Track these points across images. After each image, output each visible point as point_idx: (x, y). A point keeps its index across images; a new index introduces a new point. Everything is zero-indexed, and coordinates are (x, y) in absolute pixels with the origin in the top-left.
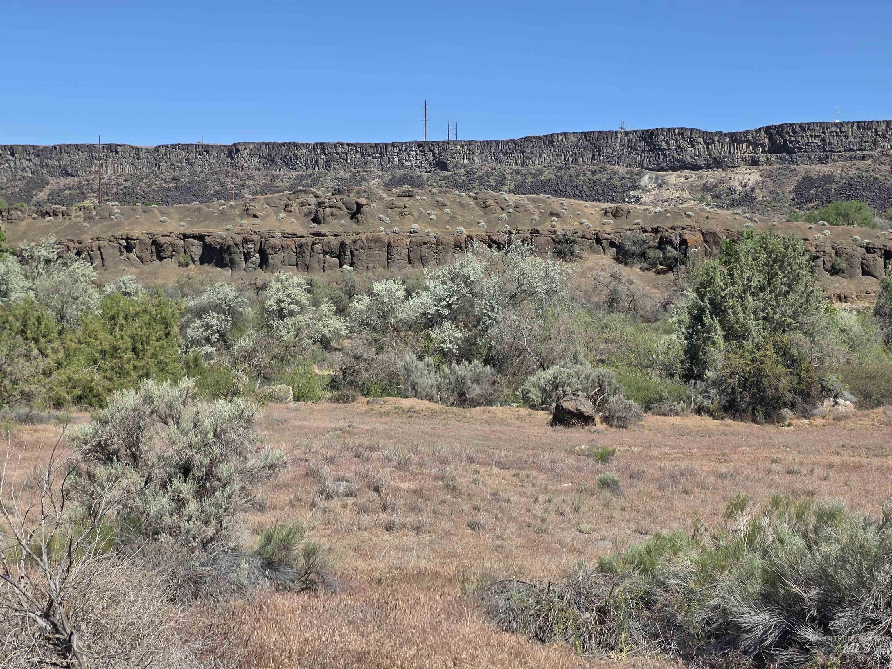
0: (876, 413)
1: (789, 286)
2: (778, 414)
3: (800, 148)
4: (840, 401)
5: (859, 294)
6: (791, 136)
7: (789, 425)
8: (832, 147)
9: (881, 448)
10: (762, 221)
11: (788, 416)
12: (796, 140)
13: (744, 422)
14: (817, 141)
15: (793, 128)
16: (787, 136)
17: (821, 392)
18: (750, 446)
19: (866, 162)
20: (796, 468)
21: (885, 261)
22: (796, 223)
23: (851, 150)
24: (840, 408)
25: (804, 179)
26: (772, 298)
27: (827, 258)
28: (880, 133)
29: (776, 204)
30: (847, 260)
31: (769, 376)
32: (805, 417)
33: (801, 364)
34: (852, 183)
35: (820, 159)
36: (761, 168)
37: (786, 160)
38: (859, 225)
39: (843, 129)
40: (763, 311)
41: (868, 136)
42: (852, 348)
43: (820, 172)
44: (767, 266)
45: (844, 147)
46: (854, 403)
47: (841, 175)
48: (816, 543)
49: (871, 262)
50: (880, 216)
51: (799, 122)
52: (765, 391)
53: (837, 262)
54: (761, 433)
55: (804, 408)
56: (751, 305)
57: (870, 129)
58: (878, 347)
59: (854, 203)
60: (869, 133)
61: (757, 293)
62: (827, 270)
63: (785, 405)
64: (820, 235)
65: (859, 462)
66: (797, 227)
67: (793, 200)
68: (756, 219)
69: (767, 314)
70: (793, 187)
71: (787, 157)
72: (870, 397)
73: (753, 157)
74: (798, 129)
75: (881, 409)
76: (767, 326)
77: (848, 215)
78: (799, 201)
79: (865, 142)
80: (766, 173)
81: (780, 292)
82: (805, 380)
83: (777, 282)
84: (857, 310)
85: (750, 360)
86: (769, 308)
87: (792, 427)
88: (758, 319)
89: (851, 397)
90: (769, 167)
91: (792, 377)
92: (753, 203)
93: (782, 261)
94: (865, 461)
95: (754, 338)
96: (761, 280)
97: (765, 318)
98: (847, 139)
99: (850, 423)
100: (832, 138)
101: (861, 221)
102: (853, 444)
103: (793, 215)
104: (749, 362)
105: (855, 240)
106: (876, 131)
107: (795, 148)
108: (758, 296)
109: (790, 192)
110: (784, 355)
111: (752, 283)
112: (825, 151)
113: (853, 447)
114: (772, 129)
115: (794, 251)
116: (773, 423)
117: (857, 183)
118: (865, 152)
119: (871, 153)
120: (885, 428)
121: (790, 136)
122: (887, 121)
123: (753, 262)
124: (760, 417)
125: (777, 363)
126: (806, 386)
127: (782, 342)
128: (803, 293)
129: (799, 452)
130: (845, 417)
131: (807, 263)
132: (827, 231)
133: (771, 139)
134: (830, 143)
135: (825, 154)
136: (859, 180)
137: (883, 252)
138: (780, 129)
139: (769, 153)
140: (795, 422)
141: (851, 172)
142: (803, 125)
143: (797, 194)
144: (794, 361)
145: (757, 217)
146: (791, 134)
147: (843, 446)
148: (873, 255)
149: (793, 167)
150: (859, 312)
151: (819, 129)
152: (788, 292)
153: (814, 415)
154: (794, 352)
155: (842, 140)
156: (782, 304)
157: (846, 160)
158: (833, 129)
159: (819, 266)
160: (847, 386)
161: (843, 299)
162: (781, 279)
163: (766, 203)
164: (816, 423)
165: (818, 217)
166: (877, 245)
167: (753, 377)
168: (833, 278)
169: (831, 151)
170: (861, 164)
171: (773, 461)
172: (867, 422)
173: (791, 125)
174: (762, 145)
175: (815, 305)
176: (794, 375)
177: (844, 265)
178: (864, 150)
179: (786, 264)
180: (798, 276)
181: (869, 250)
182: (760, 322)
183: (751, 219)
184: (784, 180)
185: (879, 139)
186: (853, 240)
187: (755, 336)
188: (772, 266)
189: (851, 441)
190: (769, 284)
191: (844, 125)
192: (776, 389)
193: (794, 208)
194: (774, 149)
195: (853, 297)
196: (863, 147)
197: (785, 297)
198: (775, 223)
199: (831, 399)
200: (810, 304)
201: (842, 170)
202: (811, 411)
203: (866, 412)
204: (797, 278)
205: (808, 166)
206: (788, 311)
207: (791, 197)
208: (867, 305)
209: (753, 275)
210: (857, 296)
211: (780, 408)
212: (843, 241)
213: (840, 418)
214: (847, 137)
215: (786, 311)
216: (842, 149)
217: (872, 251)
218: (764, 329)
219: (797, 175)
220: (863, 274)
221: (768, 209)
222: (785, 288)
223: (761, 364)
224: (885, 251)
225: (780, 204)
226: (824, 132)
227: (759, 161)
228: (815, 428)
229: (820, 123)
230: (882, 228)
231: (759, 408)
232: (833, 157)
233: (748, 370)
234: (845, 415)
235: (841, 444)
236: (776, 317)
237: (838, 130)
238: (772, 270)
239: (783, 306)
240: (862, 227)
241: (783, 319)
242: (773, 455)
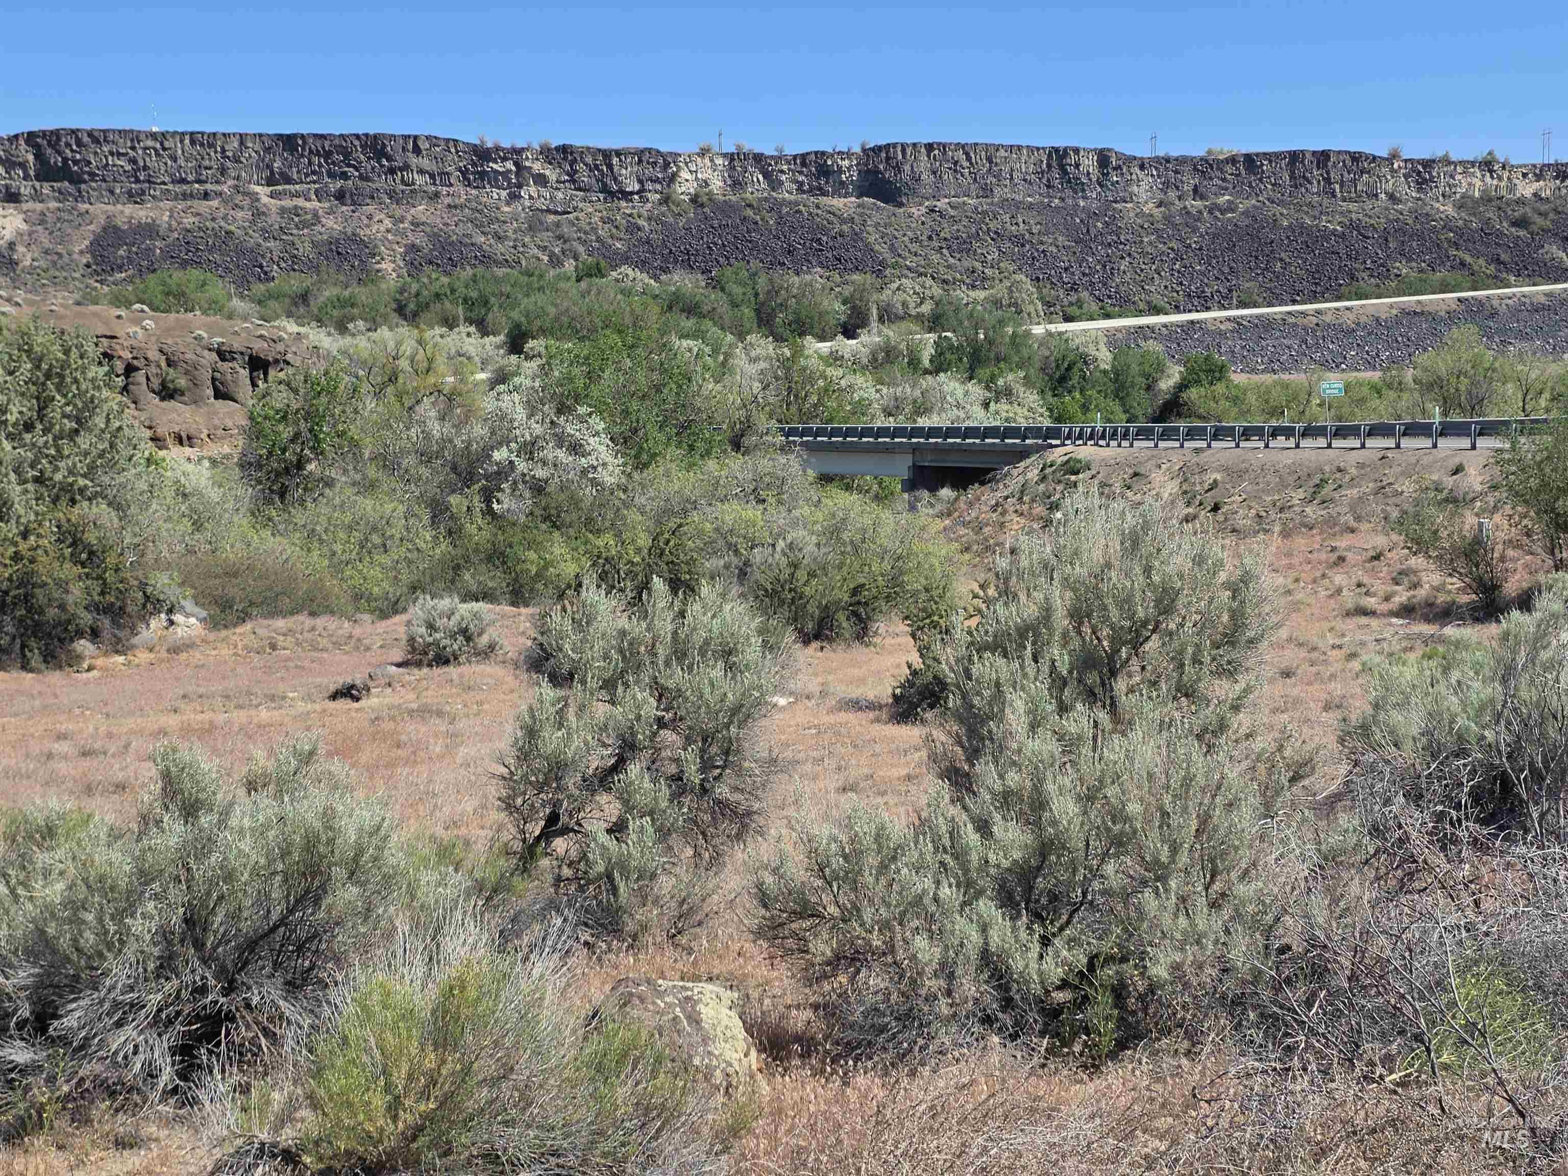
0: (240, 634)
1: (78, 421)
2: (69, 651)
3: (92, 175)
4: (178, 618)
5: (213, 431)
6: (76, 152)
7: (89, 669)
8: (150, 175)
9: (249, 693)
10: (31, 303)
11: (87, 653)
12: (85, 160)
13: (6, 671)
14: (122, 163)
15: (77, 137)
16: (67, 151)
17: (144, 606)
18: (16, 715)
19: (211, 203)
20: (97, 745)
21: (251, 373)
22: (93, 308)
23: (183, 181)
24: (179, 630)
25: (104, 229)
26: (47, 442)
27: (153, 370)
28: (230, 154)
29: (57, 274)
30: (187, 373)
31: (46, 584)
32: (117, 652)
33: (105, 559)
34: (190, 238)
35: (130, 194)
36: (25, 206)
37: (70, 194)
38: (204, 313)
39: (167, 144)
40: (32, 467)
41: (210, 159)
42: (198, 526)
43: (132, 218)
44: (34, 384)
45: (171, 175)
46: (202, 620)
47: (170, 225)
48: (25, 885)
49: (229, 377)
50: (242, 297)
51: (89, 128)
52: (41, 612)
53: (169, 378)
54: (38, 687)
55: (115, 636)
56: (8, 458)
57: (211, 146)
58: (242, 521)
59: (195, 274)
60: (212, 154)
61: (20, 434)
62: (154, 392)
63: (80, 634)
64: (138, 329)
65: (211, 722)
66: (95, 314)
67: (88, 266)
68: (19, 300)
69: (41, 471)
70: (87, 243)
71: (71, 189)
72: (231, 607)
73: (7, 187)
74: (86, 139)
75: (248, 626)
76: (42, 495)
77: (183, 294)
78: (99, 269)
79: (206, 168)
80: (35, 217)
81: (62, 430)
82: (114, 587)
83: (54, 413)
84: (210, 458)
85: (11, 558)
86: (44, 461)
87: (95, 672)
88: (25, 482)
89: (197, 610)
90: (39, 206)
91: (89, 582)
92: (14, 272)
93: (62, 377)
94: (221, 718)
95: (19, 517)
96: (24, 409)
97: (38, 480)
98: (175, 161)
99: (196, 656)
100: (148, 159)
101: (206, 306)
102: (202, 690)
103: (90, 294)
104: (8, 562)
105: (198, 338)
106: (223, 151)
107: (84, 173)
108: (22, 439)
109: (81, 252)
110: (74, 544)
111: (9, 416)
112: (138, 181)
113: (201, 696)
114: (39, 136)
115: (82, 357)
116: (60, 668)
117: (199, 240)
118: (209, 186)
119: (217, 188)
120: (256, 658)
121: (72, 151)
122: (241, 135)
123: (8, 378)
124: (35, 659)
125: (61, 558)
126: (117, 598)
127: (69, 520)
128: (103, 431)
129: (108, 715)
130: (188, 646)
131: (107, 378)
132: (148, 321)
133: (39, 156)
134: (145, 168)
135: (138, 186)
136: (202, 234)
137: (247, 358)
138: (54, 137)
139: (38, 179)
140: (99, 662)
141: (185, 220)
142: (96, 134)
143: (94, 256)
144: (91, 553)
145: (20, 295)
146: (74, 147)
147: (184, 697)
148: (230, 364)
149: (85, 206)
150: (214, 462)
151: (125, 143)
152: (77, 431)
153: (133, 647)
154: (91, 537)
155: (166, 164)
156: (66, 453)
157: (176, 199)
158: (150, 143)
159: (139, 384)
160: (189, 592)
161: (185, 441)
162: (61, 408)
163: (39, 271)
164: (137, 661)
165: (132, 298)
166: (237, 346)
167: (18, 588)
168: (165, 404)
169: (149, 182)
170: (203, 206)
171: (61, 737)
172: (225, 652)
173: (73, 132)
174: (23, 166)
175: (126, 452)
176: (93, 579)
177: (182, 382)
178: (206, 182)
179: (69, 380)
180: (92, 402)
181: (223, 354)
182: (30, 486)
183: (8, 300)
184: (69, 231)
185: (229, 164)
186: (195, 338)
187: (22, 511)
188: (44, 384)
189: (198, 686)
190: (41, 418)
191: (168, 137)
192: (62, 607)
193: (92, 281)
194: (46, 173)
195: (202, 436)
196: (204, 178)
197: (72, 440)
198: (53, 307)
199: (163, 616)
200: (118, 452)
201: (170, 217)
202: (128, 640)
203: (224, 633)
204: (91, 405)
205: (110, 208)
206: (79, 465)
207: (84, 261)
208: (226, 449)
209: (9, 401)
210: (209, 436)
211: (72, 640)
212: (179, 340)
213: (179, 648)
214: (175, 159)
215: (74, 465)
216: (167, 179)
217: (228, 356)
218: (37, 499)
219: (91, 223)
220: (216, 398)
221: (44, 281)
222: (69, 425)
223: (31, 562)
224: (251, 356)
225: (64, 274)
226: (133, 148)
227: (19, 194)
228: (135, 670)
229: (125, 131)
230: (245, 319)
231: (33, 643)
232: (152, 192)
233: (7, 575)
234: (187, 642)
235: (182, 693)
236: (58, 477)
237: (158, 146)
238: (44, 391)
239: (68, 456)
240: (208, 315)
241: (70, 480)
242: (58, 726)
